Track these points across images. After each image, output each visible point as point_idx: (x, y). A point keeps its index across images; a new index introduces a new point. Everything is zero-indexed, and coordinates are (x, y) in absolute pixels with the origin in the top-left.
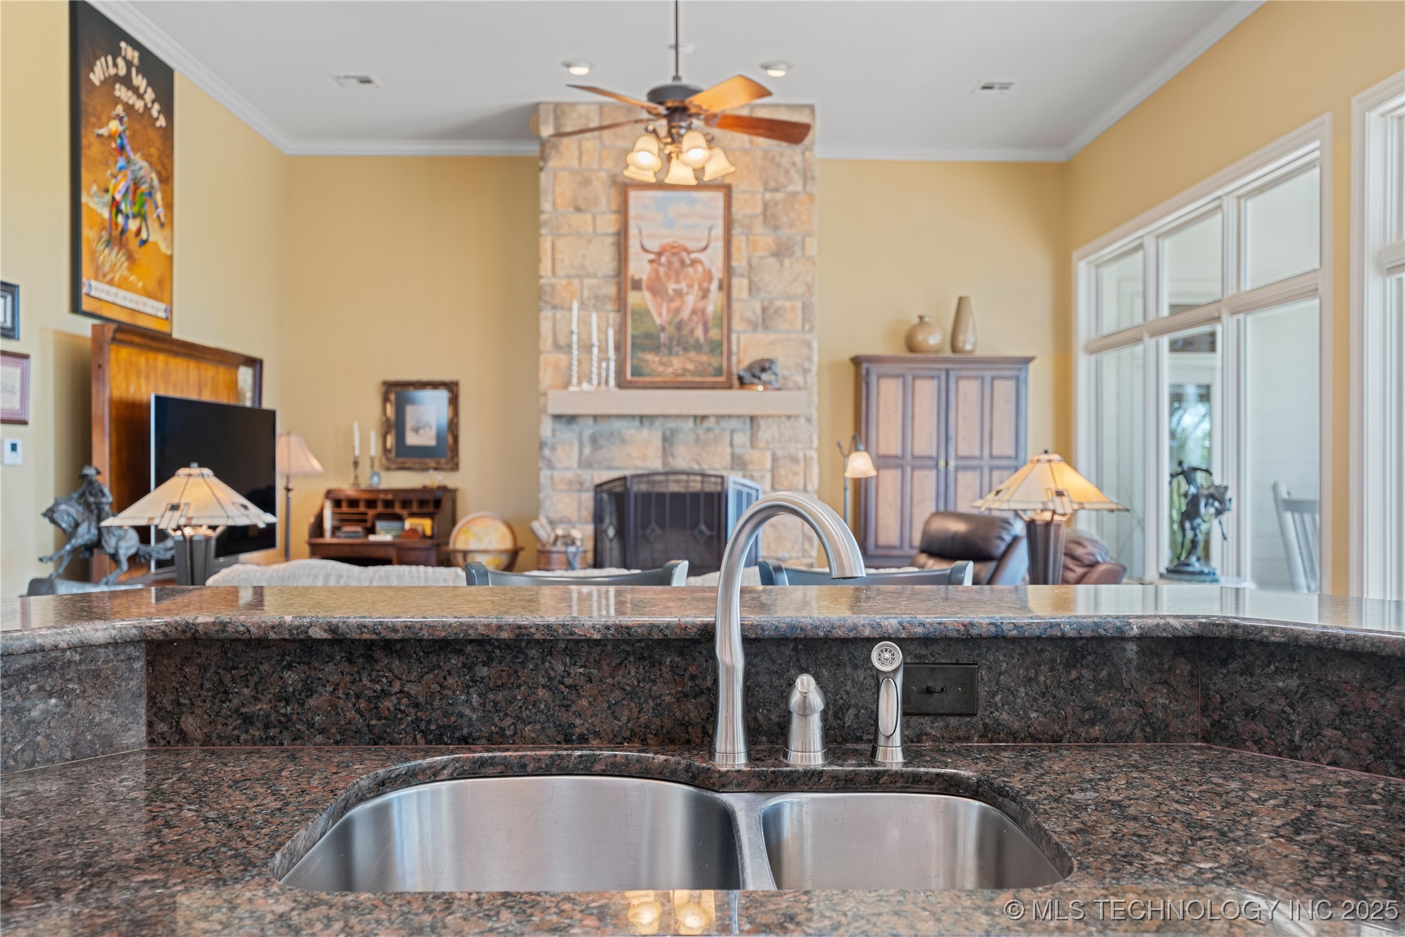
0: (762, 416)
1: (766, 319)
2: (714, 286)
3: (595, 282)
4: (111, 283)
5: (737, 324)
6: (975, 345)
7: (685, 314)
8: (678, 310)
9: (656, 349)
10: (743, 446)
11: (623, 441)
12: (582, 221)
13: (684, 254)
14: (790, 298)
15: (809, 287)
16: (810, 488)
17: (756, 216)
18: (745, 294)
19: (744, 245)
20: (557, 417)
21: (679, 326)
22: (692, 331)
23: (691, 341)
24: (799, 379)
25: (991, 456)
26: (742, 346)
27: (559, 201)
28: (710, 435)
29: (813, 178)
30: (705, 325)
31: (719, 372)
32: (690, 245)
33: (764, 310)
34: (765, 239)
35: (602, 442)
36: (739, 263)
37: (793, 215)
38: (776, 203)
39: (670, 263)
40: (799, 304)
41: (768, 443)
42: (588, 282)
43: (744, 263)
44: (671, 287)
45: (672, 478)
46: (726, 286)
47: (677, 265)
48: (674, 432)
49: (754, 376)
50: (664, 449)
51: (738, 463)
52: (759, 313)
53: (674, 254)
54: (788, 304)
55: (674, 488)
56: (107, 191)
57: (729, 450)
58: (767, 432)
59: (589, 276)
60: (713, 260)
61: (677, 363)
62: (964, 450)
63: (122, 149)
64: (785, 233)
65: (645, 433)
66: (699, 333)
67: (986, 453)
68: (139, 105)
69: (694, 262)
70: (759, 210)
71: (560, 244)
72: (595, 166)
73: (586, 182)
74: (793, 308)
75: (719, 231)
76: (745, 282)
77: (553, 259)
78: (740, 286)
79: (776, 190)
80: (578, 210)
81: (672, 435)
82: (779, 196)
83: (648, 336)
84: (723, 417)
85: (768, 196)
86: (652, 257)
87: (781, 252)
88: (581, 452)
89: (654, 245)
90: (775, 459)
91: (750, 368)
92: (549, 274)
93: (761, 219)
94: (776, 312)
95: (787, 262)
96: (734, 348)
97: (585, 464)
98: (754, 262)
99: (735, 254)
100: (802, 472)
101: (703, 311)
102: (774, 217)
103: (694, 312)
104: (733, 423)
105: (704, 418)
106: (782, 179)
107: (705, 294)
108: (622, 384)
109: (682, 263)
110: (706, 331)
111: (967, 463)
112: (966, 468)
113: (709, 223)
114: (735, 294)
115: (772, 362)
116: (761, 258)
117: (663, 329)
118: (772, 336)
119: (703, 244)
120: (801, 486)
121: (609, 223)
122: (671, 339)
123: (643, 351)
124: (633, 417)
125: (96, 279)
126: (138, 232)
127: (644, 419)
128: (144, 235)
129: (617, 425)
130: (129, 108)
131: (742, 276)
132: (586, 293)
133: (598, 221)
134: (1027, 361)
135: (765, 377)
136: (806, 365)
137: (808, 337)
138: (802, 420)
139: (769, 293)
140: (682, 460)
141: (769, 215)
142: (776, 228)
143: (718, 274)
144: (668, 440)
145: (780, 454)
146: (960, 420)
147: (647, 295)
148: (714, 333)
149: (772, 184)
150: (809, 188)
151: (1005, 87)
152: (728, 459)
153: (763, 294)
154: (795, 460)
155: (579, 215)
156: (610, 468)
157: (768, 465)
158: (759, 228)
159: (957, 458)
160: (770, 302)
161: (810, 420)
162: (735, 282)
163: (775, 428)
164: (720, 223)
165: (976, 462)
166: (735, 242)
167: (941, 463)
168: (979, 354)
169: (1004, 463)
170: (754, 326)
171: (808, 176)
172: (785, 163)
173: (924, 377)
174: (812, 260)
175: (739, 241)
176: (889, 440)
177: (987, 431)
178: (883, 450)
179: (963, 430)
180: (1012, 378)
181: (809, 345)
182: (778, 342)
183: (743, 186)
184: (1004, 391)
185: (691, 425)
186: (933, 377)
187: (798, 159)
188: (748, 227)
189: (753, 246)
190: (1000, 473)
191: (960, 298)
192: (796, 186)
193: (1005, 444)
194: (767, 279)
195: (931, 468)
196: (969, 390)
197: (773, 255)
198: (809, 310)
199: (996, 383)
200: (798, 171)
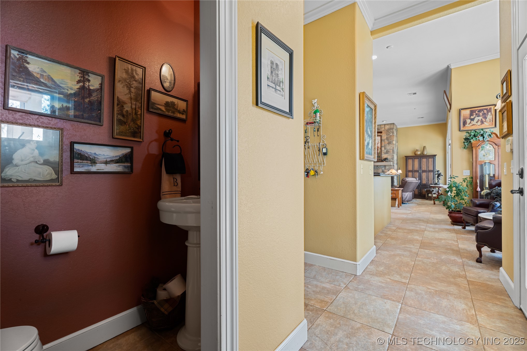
0: (386, 165)
1: (387, 152)
2: (379, 149)
5: (383, 153)
6: (427, 153)
10: (384, 169)
14: (390, 149)
15: (393, 148)
17: (385, 139)
18: (384, 149)
19: (384, 143)
24: (392, 160)
25: (429, 170)
28: (379, 168)
29: (394, 133)
31: (380, 160)
33: (386, 151)
34: (386, 142)
36: (383, 145)
37: (391, 138)
38: (388, 137)
40: (392, 150)
41: (387, 169)
43: (384, 145)
46: (381, 149)
49: (385, 160)
54: (390, 150)
57: (381, 170)
60: (379, 145)
62: (423, 169)
64: (390, 141)
70: (386, 138)
74: (391, 151)
75: (380, 141)
76: (384, 148)
78: (383, 149)
79: (388, 135)
82: (389, 136)
84: (381, 166)
85: (387, 136)
87: (389, 143)
91: (384, 159)
95: (390, 145)
96: (382, 156)
98: (385, 145)
99: (382, 144)
102: (388, 139)
104: (382, 166)
105: (378, 166)
106: (389, 134)
111: (424, 171)
112: (424, 172)
113: (378, 141)
114: (382, 149)
115: (387, 158)
118: (388, 155)
119: (378, 143)
131: (383, 147)
134: (435, 155)
135: (386, 160)
136: (392, 158)
137: (393, 154)
141: (387, 139)
142: (388, 140)
143: (380, 147)
146: (423, 165)
148: (379, 155)
149: (388, 134)
150: (393, 134)
151: (423, 117)
153: (386, 149)
158: (386, 141)
159: (422, 170)
160: (387, 150)
161: (393, 166)
162: (382, 148)
163: (388, 167)
164: (380, 140)
165: (426, 171)
166: (382, 143)
167: (419, 171)
168: (427, 155)
169: (431, 171)
170: (385, 153)
171: (393, 133)
172: (390, 131)
173: (416, 159)
174: (394, 144)
175: (383, 142)
176: (410, 168)
177: (428, 166)
178: (409, 170)
179: (423, 166)
180: (432, 158)
181: (393, 156)
182: (389, 155)
183: (383, 135)
184: (431, 160)
185: (376, 167)
186: (418, 159)
187: (392, 131)
188: (384, 140)
189: (385, 143)
190: (430, 173)
191: (424, 146)
192: (391, 134)
193: (431, 168)
194: (387, 147)
195: (417, 172)
196: (424, 160)
197: (388, 144)
198: (393, 151)
199: (429, 159)
200: (391, 132)
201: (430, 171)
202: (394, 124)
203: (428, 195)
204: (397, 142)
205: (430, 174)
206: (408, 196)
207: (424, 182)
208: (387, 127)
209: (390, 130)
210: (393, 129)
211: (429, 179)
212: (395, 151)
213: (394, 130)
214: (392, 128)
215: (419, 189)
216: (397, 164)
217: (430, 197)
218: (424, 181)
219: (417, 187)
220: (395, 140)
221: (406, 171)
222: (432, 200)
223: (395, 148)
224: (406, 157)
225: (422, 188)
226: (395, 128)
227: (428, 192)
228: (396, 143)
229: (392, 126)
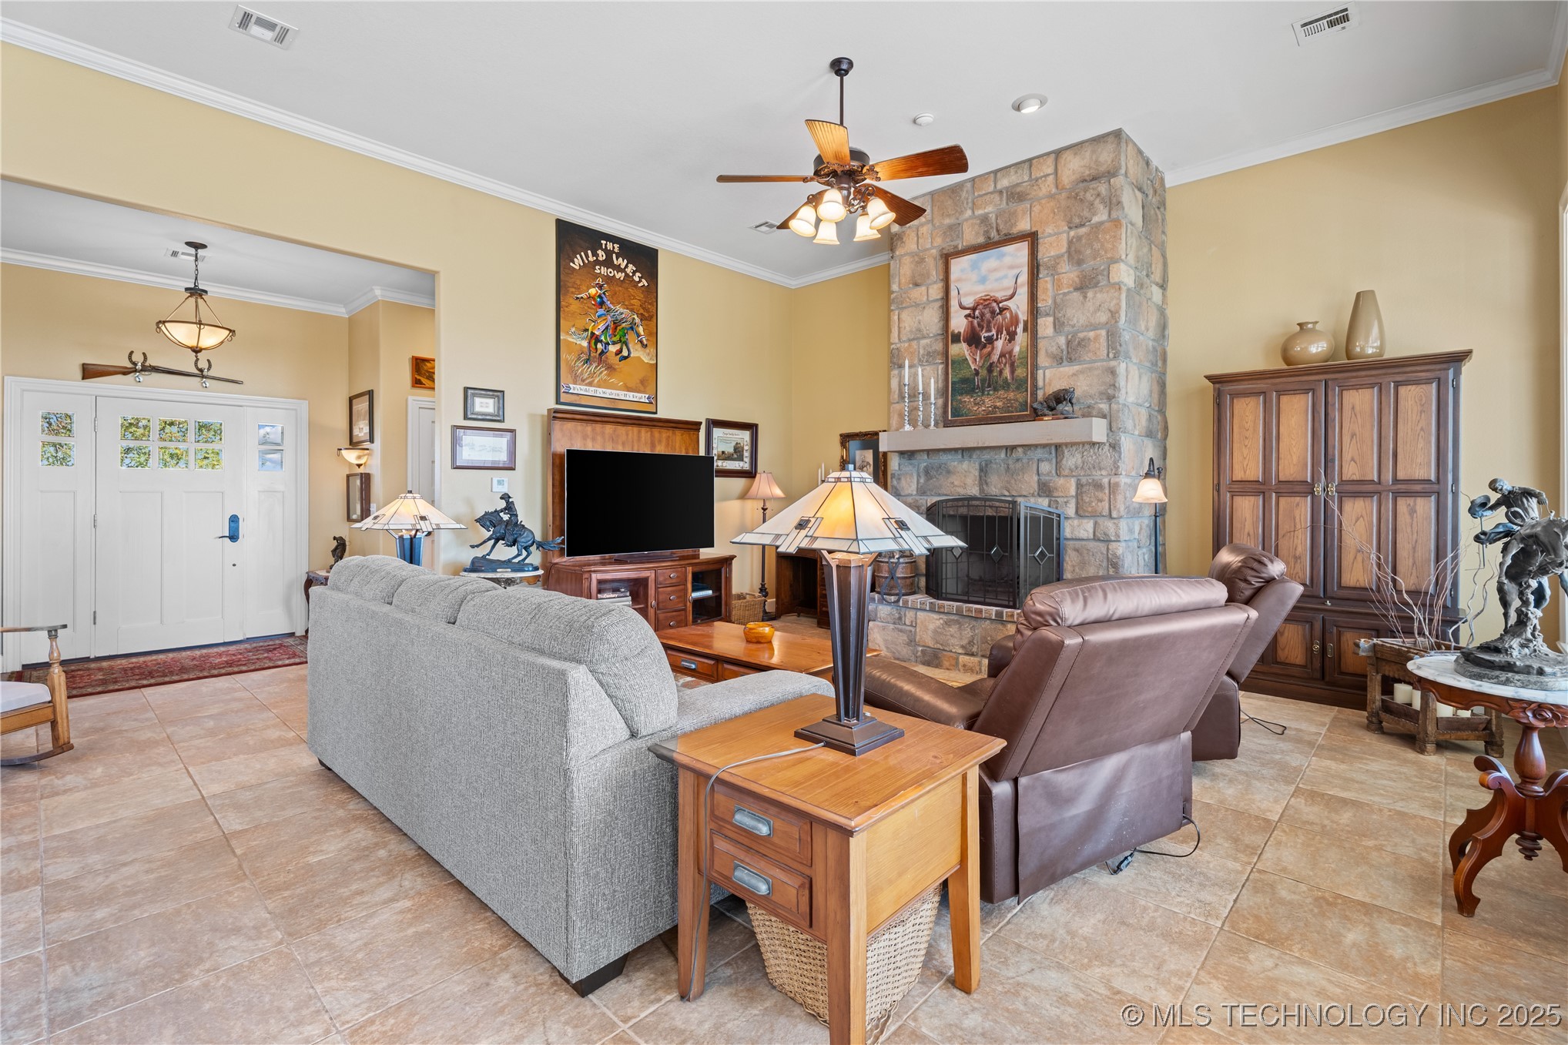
0: (1066, 444)
1: (1071, 353)
3: (927, 341)
4: (590, 384)
5: (1043, 360)
6: (1382, 347)
7: (995, 358)
8: (989, 354)
9: (971, 391)
10: (1048, 474)
11: (949, 472)
12: (918, 294)
13: (994, 304)
14: (1095, 327)
15: (1114, 314)
16: (1114, 515)
17: (1062, 256)
18: (1050, 332)
19: (1049, 286)
20: (902, 453)
21: (990, 370)
22: (1001, 372)
23: (1000, 382)
24: (1104, 406)
25: (1396, 480)
26: (1047, 380)
27: (903, 281)
28: (1019, 465)
29: (1119, 203)
30: (1012, 366)
31: (1025, 407)
32: (999, 295)
33: (1068, 343)
34: (1069, 274)
35: (933, 473)
36: (1045, 302)
37: (1097, 246)
38: (1079, 238)
39: (982, 315)
40: (1103, 333)
41: (1071, 470)
42: (923, 342)
43: (1050, 302)
44: (984, 334)
45: (988, 503)
46: (1032, 327)
47: (988, 316)
48: (988, 463)
49: (1052, 409)
50: (980, 477)
51: (1045, 489)
52: (1064, 347)
53: (986, 306)
54: (1091, 334)
55: (990, 512)
56: (587, 330)
57: (1036, 478)
58: (1071, 460)
59: (924, 338)
60: (1019, 306)
61: (988, 402)
62: (1351, 472)
63: (602, 304)
64: (1089, 265)
65: (965, 465)
66: (1007, 373)
67: (1388, 477)
68: (620, 276)
69: (1002, 310)
70: (1064, 250)
71: (904, 315)
72: (929, 246)
73: (922, 260)
74: (1097, 338)
75: (1024, 278)
76: (1051, 319)
77: (899, 327)
78: (1046, 326)
79: (1082, 225)
80: (916, 285)
81: (986, 465)
82: (1083, 231)
83: (964, 381)
84: (1030, 447)
85: (1072, 233)
86: (968, 312)
87: (1087, 284)
88: (918, 481)
89: (969, 301)
90: (1079, 486)
91: (1047, 400)
92: (897, 341)
93: (1066, 256)
94: (1079, 344)
95: (1090, 294)
96: (1040, 383)
97: (922, 491)
98: (1058, 300)
99: (1041, 295)
100: (1107, 499)
101: (1010, 353)
102: (1078, 252)
103: (1002, 355)
104: (1039, 453)
105: (1013, 448)
106: (1086, 213)
107: (1012, 336)
108: (947, 424)
109: (993, 312)
110: (1013, 372)
111: (1355, 490)
112: (1356, 495)
113: (1016, 271)
114: (1041, 332)
115: (1069, 392)
116: (1065, 294)
117: (977, 373)
118: (1077, 368)
119: (1010, 292)
120: (1106, 512)
121: (936, 291)
122: (983, 381)
123: (961, 394)
124: (956, 450)
125: (575, 383)
126: (620, 351)
127: (966, 452)
128: (625, 353)
129: (944, 458)
130: (609, 280)
131: (1048, 315)
132: (922, 352)
133: (930, 291)
134: (1458, 358)
135: (1060, 407)
136: (1110, 391)
137: (1113, 363)
138: (1107, 447)
139: (1073, 326)
140: (996, 487)
141: (1074, 253)
142: (1080, 263)
143: (1023, 316)
144: (984, 471)
145: (1084, 480)
146: (1346, 439)
147: (964, 346)
148: (1020, 372)
149: (1077, 220)
150: (1114, 215)
152: (1036, 486)
153: (1066, 329)
154: (1098, 486)
155: (918, 288)
156: (939, 495)
157: (1073, 492)
158: (1065, 267)
159: (1342, 482)
160: (1074, 335)
161: (1115, 446)
162: (1040, 321)
163: (1079, 456)
164: (1025, 270)
165: (1370, 488)
166: (1041, 284)
167: (1319, 489)
168: (1389, 354)
169: (1418, 488)
170: (1059, 360)
171: (1113, 202)
172: (1089, 196)
173: (1294, 391)
174: (1118, 286)
175: (1045, 282)
176: (1246, 464)
177: (1388, 450)
178: (1239, 475)
179: (1350, 450)
180: (1428, 381)
181: (1113, 372)
182: (1081, 372)
183: (1049, 230)
184: (1416, 399)
185: (1003, 455)
186: (1306, 391)
187: (1103, 188)
188: (1053, 269)
189: (1058, 285)
190: (1410, 501)
191: (1358, 295)
192: (1101, 216)
193: (1419, 464)
194: (1070, 312)
195: (1304, 494)
196: (1359, 402)
197: (1076, 289)
198: (1113, 336)
199: (1402, 390)
200: (1103, 201)
201: (1406, 489)
202: (1117, 134)
203: (1388, 690)
204: (1157, 276)
205: (1412, 511)
206: (1128, 788)
207: (1358, 572)
208: (1073, 167)
209: (1094, 184)
210: (1111, 174)
211: (1403, 553)
212: (1126, 336)
213: (1118, 181)
214: (1103, 169)
215: (1318, 626)
216: (1159, 432)
217: (1405, 712)
218: (1358, 565)
219: (1295, 608)
220: (1131, 259)
221: (1217, 488)
222: (1430, 747)
223: (1133, 321)
224: (1213, 379)
225: (1341, 619)
226: (1130, 165)
227: (1390, 671)
228: (1140, 285)
229: (1105, 155)
